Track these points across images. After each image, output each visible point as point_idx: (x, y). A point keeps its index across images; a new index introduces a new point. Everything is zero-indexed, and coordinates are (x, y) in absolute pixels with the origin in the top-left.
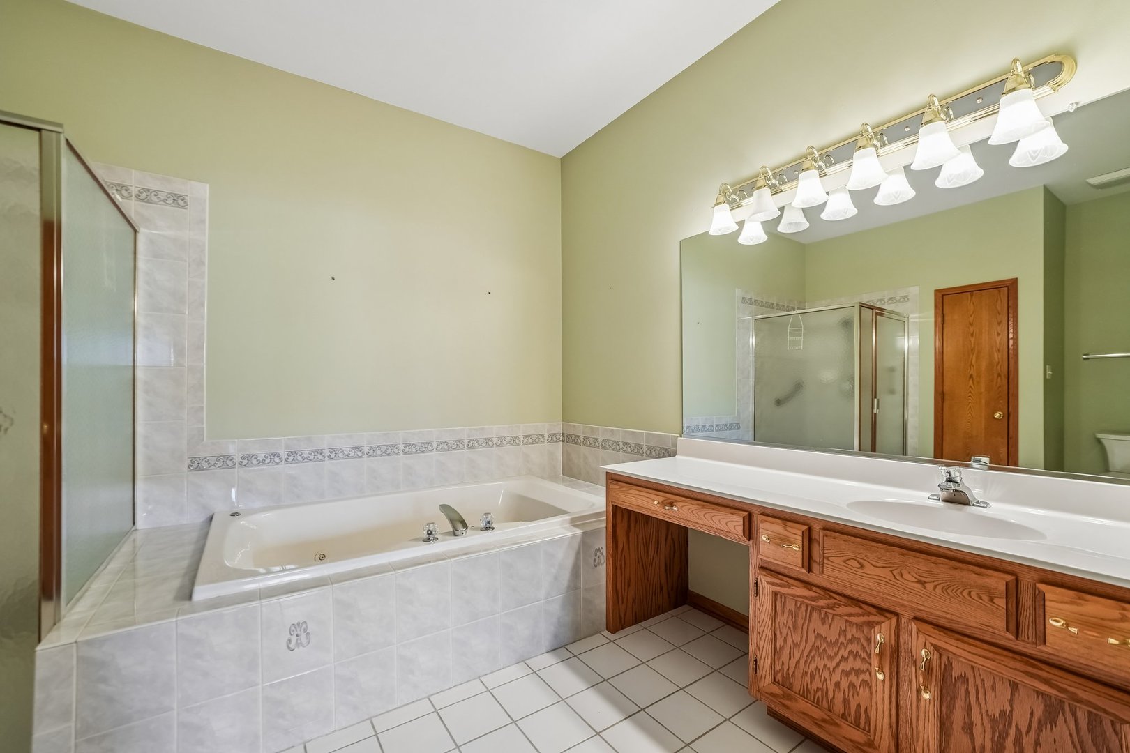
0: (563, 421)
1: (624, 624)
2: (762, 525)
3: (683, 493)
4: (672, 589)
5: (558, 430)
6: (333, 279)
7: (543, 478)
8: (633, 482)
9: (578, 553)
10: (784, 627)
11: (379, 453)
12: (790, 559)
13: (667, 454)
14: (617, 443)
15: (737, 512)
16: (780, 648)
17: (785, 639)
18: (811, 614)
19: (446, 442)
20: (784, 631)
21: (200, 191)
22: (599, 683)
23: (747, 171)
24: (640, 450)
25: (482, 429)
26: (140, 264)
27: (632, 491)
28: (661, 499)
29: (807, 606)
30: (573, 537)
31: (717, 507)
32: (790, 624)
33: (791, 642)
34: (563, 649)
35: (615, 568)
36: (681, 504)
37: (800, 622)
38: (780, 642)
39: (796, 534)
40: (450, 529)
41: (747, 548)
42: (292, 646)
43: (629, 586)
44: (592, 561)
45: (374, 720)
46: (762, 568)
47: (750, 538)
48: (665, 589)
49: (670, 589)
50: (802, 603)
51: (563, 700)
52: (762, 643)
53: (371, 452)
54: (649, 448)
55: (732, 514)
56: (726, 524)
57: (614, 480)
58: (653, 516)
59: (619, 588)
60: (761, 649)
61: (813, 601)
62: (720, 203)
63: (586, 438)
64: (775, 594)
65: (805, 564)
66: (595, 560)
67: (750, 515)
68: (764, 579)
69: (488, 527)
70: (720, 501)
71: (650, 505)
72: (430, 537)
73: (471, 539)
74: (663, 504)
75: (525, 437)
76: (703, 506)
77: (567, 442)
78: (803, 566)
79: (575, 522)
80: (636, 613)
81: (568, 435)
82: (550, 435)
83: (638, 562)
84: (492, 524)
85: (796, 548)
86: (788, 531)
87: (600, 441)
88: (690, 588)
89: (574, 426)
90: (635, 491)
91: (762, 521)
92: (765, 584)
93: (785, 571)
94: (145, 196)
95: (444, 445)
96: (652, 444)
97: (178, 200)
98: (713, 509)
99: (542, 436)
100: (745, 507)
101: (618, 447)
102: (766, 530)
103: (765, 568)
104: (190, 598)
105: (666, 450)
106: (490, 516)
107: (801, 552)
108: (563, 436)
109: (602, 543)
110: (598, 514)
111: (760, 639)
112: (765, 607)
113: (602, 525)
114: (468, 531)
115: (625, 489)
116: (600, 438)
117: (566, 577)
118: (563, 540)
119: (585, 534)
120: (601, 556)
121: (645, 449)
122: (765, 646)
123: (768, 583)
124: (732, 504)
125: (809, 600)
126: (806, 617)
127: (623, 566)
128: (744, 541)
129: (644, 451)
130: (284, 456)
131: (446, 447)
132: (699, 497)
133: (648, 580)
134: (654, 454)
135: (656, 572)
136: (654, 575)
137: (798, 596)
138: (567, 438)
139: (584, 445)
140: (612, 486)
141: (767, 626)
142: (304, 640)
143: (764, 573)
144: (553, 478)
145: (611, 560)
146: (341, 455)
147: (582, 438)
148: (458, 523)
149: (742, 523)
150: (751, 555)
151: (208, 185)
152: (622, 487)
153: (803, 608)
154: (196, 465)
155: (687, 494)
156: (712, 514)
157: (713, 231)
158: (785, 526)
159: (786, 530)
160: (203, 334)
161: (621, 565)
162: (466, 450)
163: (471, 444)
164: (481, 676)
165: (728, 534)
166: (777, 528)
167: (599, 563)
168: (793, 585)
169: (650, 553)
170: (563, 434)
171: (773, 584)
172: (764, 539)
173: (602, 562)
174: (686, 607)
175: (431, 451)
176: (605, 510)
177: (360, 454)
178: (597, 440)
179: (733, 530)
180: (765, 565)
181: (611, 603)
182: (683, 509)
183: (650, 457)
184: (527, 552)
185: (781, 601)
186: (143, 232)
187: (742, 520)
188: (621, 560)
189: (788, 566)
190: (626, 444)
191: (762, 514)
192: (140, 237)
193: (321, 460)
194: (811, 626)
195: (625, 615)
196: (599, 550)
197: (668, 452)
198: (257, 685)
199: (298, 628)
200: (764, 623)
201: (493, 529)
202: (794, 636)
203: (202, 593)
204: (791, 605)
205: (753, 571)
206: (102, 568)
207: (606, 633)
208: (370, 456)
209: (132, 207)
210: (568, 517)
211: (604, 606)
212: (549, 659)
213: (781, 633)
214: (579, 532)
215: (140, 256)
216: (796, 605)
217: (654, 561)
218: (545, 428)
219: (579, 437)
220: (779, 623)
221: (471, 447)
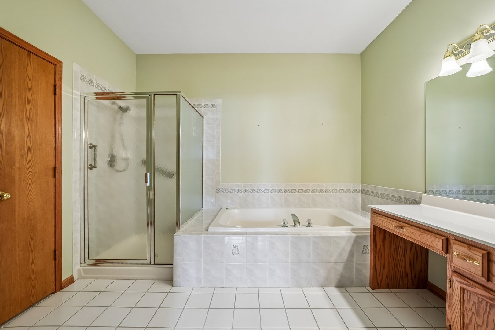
0: (361, 183)
1: (380, 287)
2: (454, 246)
3: (409, 222)
4: (415, 277)
5: (359, 187)
6: (259, 125)
7: (350, 210)
8: (383, 214)
9: (353, 245)
10: (470, 311)
11: (275, 191)
12: (473, 270)
13: (416, 203)
14: (388, 195)
15: (438, 236)
16: (467, 324)
17: (471, 319)
18: (490, 309)
19: (302, 189)
20: (470, 314)
21: (219, 102)
22: (356, 308)
23: (470, 32)
24: (401, 200)
25: (319, 185)
26: (204, 128)
27: (382, 219)
28: (396, 224)
29: (487, 302)
30: (350, 237)
31: (427, 232)
32: (474, 310)
33: (475, 322)
34: (344, 288)
35: (375, 257)
36: (406, 228)
37: (482, 312)
38: (467, 320)
39: (478, 255)
40: (293, 224)
41: (446, 258)
42: (233, 253)
43: (384, 268)
44: (362, 251)
45: (259, 288)
46: (455, 272)
47: (447, 252)
48: (409, 276)
49: (413, 277)
50: (483, 299)
51: (335, 308)
52: (453, 317)
53: (272, 191)
54: (406, 199)
55: (436, 237)
56: (432, 242)
57: (374, 212)
58: (393, 233)
59: (377, 267)
60: (453, 320)
61: (491, 300)
62: (447, 57)
63: (372, 192)
64: (463, 290)
65: (484, 274)
66: (363, 251)
67: (447, 240)
68: (455, 279)
69: (309, 225)
70: (429, 229)
71: (391, 227)
72: (284, 225)
73: (302, 229)
74: (396, 227)
75: (340, 190)
76: (419, 231)
77: (363, 193)
78: (482, 276)
79: (353, 230)
80: (388, 283)
81: (364, 190)
82: (354, 190)
83: (390, 257)
84: (311, 224)
85: (478, 264)
86: (471, 252)
87: (379, 194)
88: (429, 280)
89: (367, 186)
90: (384, 219)
91: (454, 244)
92: (455, 282)
93: (471, 277)
94: (206, 106)
95: (301, 191)
96: (408, 197)
97: (213, 106)
98: (424, 233)
99: (350, 190)
100: (444, 234)
101: (388, 197)
102: (456, 249)
103: (456, 272)
104: (208, 231)
105: (415, 201)
106: (310, 221)
107: (481, 267)
108: (361, 191)
109: (368, 243)
110: (367, 229)
111: (453, 314)
112: (456, 295)
113: (368, 234)
114: (301, 226)
115: (379, 217)
116: (379, 192)
117: (346, 255)
118: (344, 237)
119: (357, 237)
120: (367, 250)
121: (403, 200)
122: (456, 319)
123: (458, 281)
124: (436, 232)
125: (488, 299)
126: (486, 309)
127: (380, 256)
128: (443, 254)
129: (403, 201)
130: (243, 190)
131: (302, 191)
132: (417, 225)
133: (397, 268)
134: (408, 202)
135: (403, 265)
136: (402, 267)
137: (479, 294)
138: (363, 192)
139: (371, 195)
140: (372, 215)
141: (457, 307)
142: (237, 252)
143: (455, 275)
144: (355, 211)
145: (372, 252)
146: (261, 191)
147: (370, 192)
148: (296, 222)
149: (441, 243)
150: (448, 263)
151: (221, 99)
152: (378, 216)
153: (484, 303)
154: (218, 191)
155: (411, 223)
156: (424, 236)
157: (441, 74)
158: (469, 249)
159: (470, 251)
160: (220, 148)
161: (379, 256)
162: (311, 194)
163: (313, 191)
164: (303, 287)
165: (433, 248)
166: (464, 250)
167: (366, 253)
168: (475, 286)
169: (398, 255)
170: (361, 189)
171: (461, 283)
172: (455, 254)
173: (368, 252)
174: (425, 290)
175: (296, 193)
176: (370, 227)
177: (268, 191)
178: (378, 193)
179: (436, 246)
180: (457, 270)
181: (372, 274)
182: (408, 231)
183: (406, 203)
184: (327, 239)
185: (468, 295)
186: (205, 117)
187: (441, 241)
188: (379, 254)
189: (472, 274)
190: (393, 196)
191: (456, 240)
192: (204, 119)
193: (254, 193)
194: (491, 316)
195: (381, 282)
196: (366, 246)
197: (416, 202)
198: (223, 262)
199: (235, 247)
200: (455, 305)
201: (312, 227)
202: (477, 319)
203: (211, 229)
204: (474, 299)
205: (449, 272)
206: (192, 218)
207: (369, 288)
208: (272, 193)
209: (202, 111)
210: (350, 228)
211: (369, 275)
212: (335, 290)
213: (467, 314)
214: (354, 235)
215: (204, 125)
216: (478, 299)
217: (402, 259)
218: (351, 186)
219: (368, 191)
220: (466, 308)
221: (313, 192)
